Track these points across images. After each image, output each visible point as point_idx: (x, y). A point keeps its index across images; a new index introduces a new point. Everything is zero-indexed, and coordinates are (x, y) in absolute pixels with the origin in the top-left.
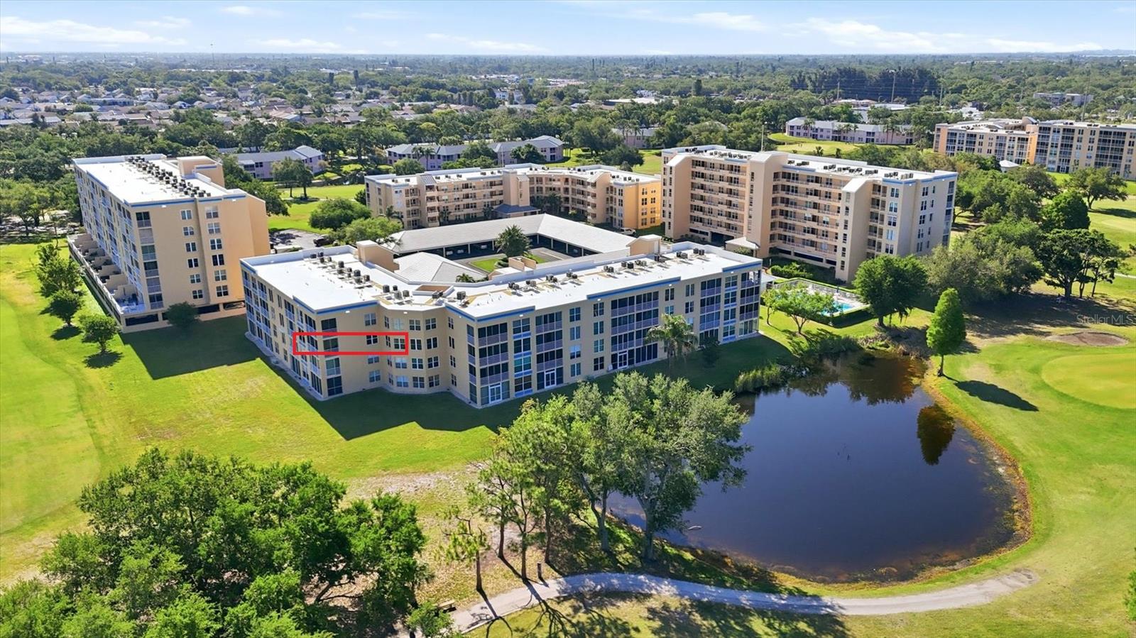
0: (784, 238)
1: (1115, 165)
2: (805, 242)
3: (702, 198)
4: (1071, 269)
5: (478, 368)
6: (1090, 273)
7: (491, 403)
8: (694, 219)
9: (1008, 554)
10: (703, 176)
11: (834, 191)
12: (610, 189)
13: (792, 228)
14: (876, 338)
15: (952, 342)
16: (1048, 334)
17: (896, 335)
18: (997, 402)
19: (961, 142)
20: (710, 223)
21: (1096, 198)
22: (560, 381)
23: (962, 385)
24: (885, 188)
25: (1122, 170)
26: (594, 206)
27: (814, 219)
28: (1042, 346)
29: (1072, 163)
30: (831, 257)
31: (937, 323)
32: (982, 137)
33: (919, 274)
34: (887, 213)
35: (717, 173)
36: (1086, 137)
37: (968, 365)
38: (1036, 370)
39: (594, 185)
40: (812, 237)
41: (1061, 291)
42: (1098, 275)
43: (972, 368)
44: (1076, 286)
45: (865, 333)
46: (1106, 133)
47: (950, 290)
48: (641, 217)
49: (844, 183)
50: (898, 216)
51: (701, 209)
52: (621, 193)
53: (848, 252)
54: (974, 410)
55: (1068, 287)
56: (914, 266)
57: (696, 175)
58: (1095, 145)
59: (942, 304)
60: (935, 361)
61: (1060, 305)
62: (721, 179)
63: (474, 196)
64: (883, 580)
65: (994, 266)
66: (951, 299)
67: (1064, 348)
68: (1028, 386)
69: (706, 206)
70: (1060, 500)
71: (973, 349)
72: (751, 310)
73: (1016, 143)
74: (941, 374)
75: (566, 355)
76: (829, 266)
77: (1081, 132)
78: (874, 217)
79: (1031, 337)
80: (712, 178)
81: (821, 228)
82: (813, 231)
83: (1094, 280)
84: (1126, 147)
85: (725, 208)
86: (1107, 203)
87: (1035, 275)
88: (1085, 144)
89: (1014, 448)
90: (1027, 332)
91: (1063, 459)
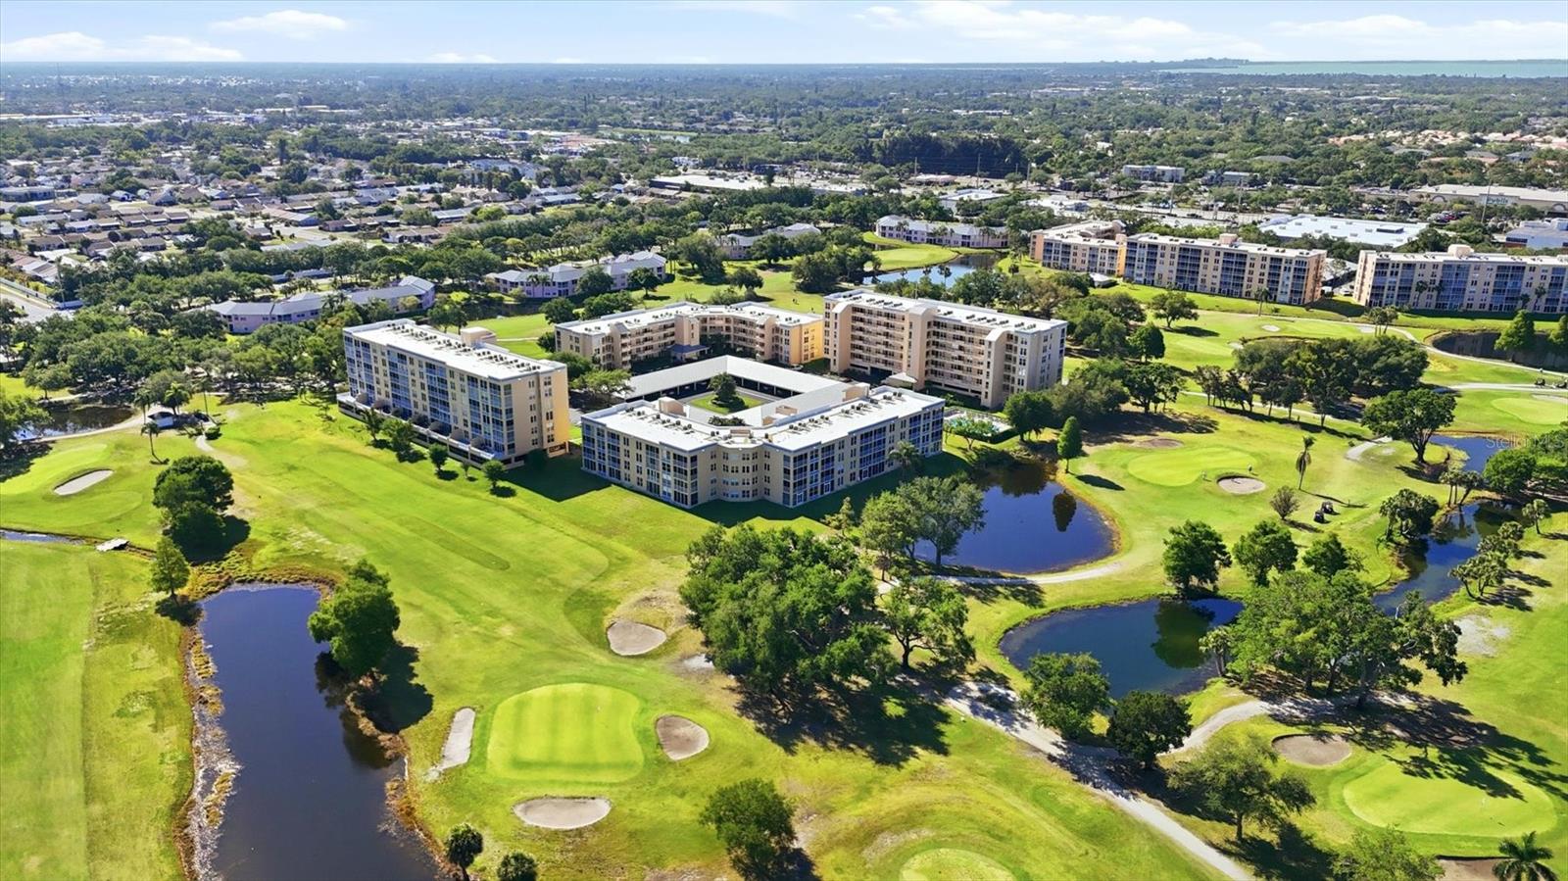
0: (935, 373)
1: (1192, 279)
2: (953, 376)
3: (861, 339)
4: (1148, 393)
5: (792, 481)
6: (1161, 396)
7: (798, 504)
8: (854, 356)
9: (1110, 558)
10: (862, 320)
11: (977, 338)
12: (777, 329)
13: (942, 365)
14: (1021, 450)
15: (1073, 451)
16: (1132, 441)
17: (1034, 447)
18: (1101, 486)
19: (1057, 252)
20: (869, 359)
21: (1173, 319)
22: (832, 489)
23: (1081, 478)
24: (1017, 338)
25: (1199, 283)
26: (762, 345)
27: (960, 358)
28: (1129, 450)
29: (1156, 277)
30: (976, 388)
31: (1064, 439)
32: (1076, 248)
33: (1047, 403)
34: (1018, 356)
35: (875, 319)
36: (1168, 252)
37: (1083, 465)
38: (1125, 466)
39: (762, 327)
40: (959, 373)
41: (1141, 409)
42: (1167, 397)
43: (1085, 466)
44: (1152, 405)
45: (1011, 446)
46: (1185, 249)
47: (1072, 418)
48: (804, 353)
49: (987, 333)
50: (1027, 357)
51: (861, 348)
52: (787, 333)
53: (990, 385)
54: (1088, 492)
55: (1147, 406)
56: (1044, 399)
57: (855, 319)
58: (1176, 260)
59: (1067, 426)
60: (1062, 464)
61: (1140, 420)
62: (879, 324)
63: (652, 339)
64: (1053, 572)
65: (1096, 395)
66: (1073, 423)
67: (1142, 451)
68: (1121, 476)
69: (865, 345)
70: (1136, 534)
71: (1084, 455)
72: (938, 435)
73: (1107, 255)
74: (1067, 472)
75: (836, 472)
76: (973, 395)
77: (1164, 247)
78: (1008, 358)
79: (1122, 444)
80: (870, 322)
81: (965, 365)
82: (960, 368)
83: (1164, 401)
84: (1202, 262)
85: (883, 348)
86: (1183, 322)
87: (1125, 399)
88: (1167, 259)
89: (1113, 511)
90: (1118, 440)
91: (1140, 515)
